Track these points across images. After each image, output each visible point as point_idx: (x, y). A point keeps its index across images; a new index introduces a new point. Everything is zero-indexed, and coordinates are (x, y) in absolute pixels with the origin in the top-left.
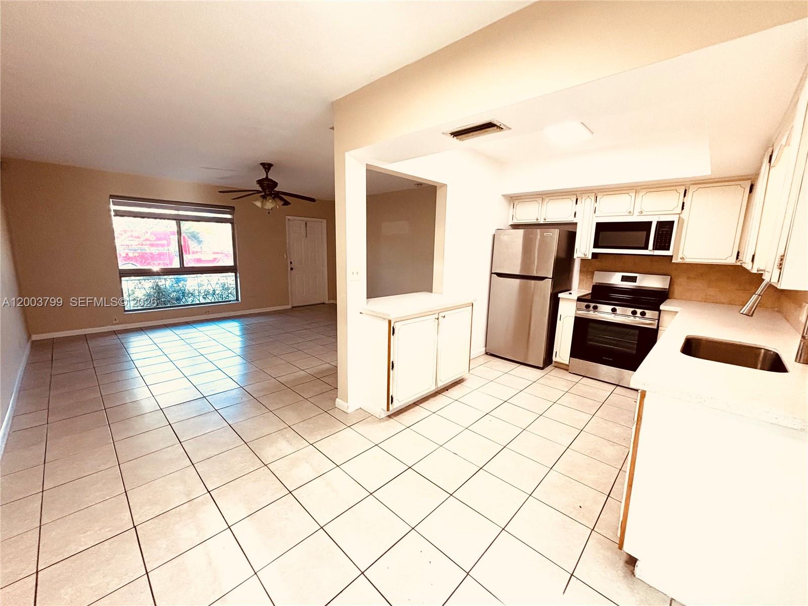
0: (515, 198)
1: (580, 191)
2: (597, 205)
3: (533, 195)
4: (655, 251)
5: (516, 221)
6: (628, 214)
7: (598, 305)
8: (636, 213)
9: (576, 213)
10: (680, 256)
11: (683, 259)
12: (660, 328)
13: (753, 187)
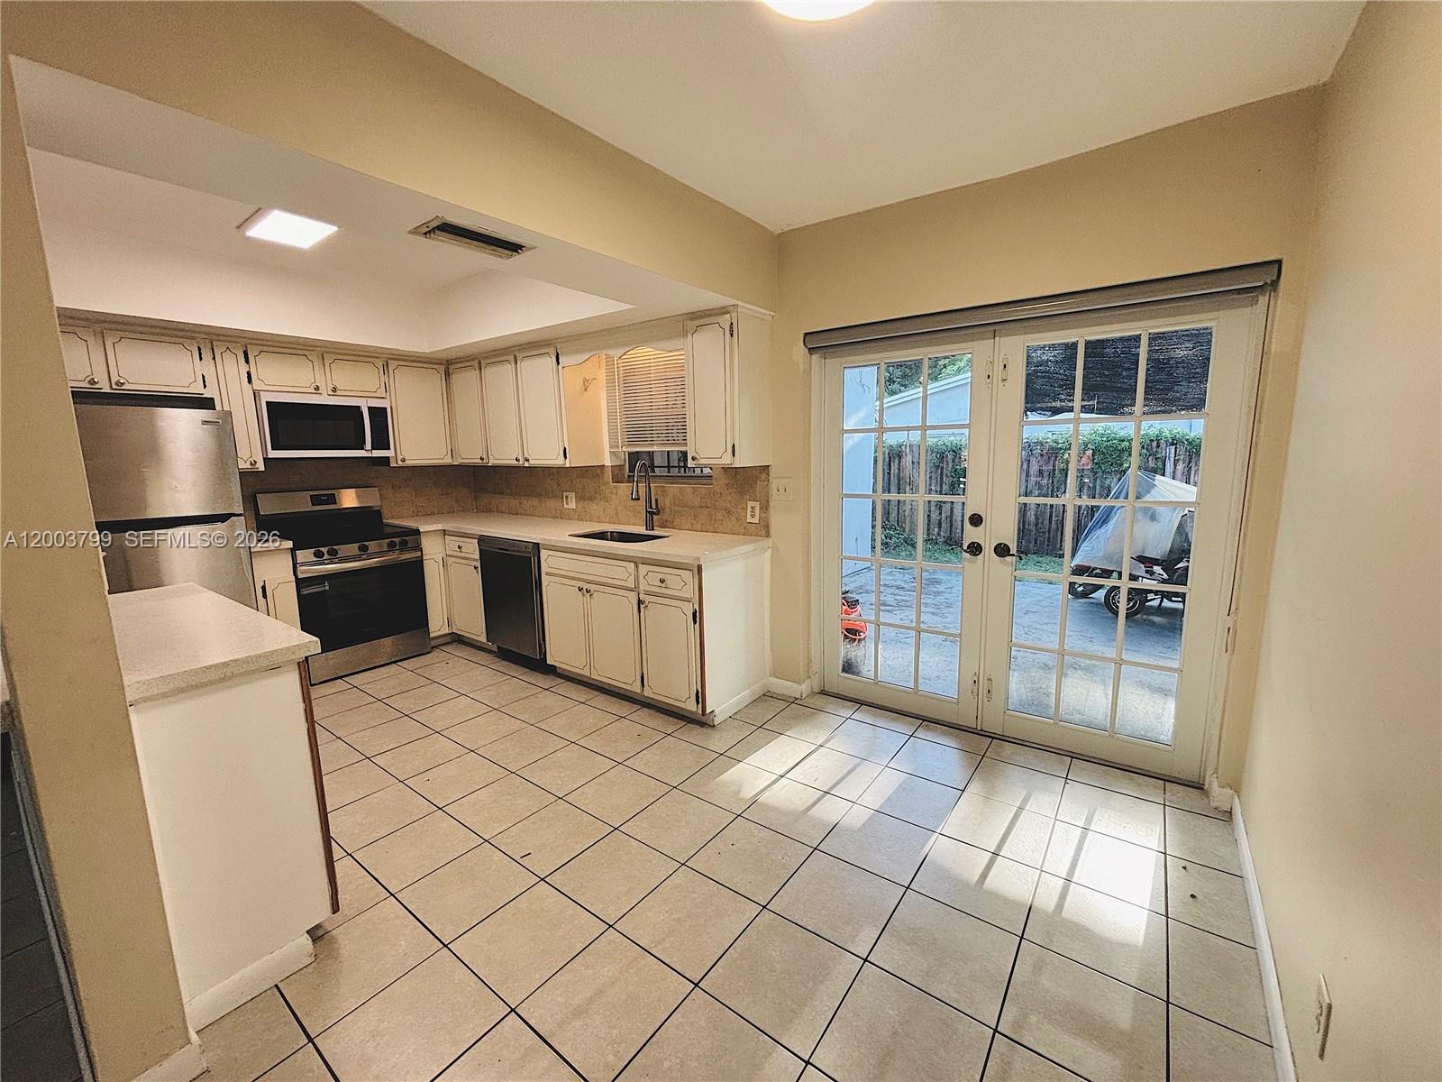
1: (207, 333)
2: (252, 368)
3: (67, 317)
4: (373, 451)
6: (314, 391)
7: (333, 548)
8: (326, 390)
9: (203, 377)
10: (399, 457)
11: (403, 460)
12: (425, 557)
13: (447, 374)
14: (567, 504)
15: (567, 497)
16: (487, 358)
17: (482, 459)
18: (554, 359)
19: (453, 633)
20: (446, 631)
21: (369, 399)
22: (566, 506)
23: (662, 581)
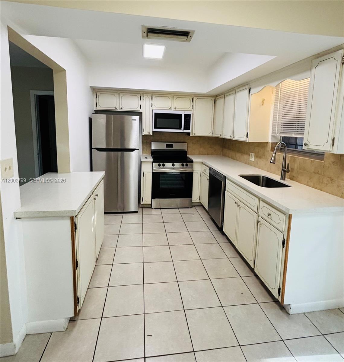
0: (97, 90)
1: (142, 92)
2: (153, 102)
3: (111, 90)
4: (184, 130)
5: (99, 108)
6: (169, 109)
7: (165, 163)
8: (173, 109)
9: (141, 105)
10: (193, 133)
11: (195, 134)
12: (194, 171)
13: (215, 101)
14: (251, 158)
15: (251, 155)
16: (227, 93)
17: (220, 135)
18: (248, 90)
19: (200, 203)
20: (198, 201)
21: (185, 111)
22: (250, 159)
23: (269, 215)
